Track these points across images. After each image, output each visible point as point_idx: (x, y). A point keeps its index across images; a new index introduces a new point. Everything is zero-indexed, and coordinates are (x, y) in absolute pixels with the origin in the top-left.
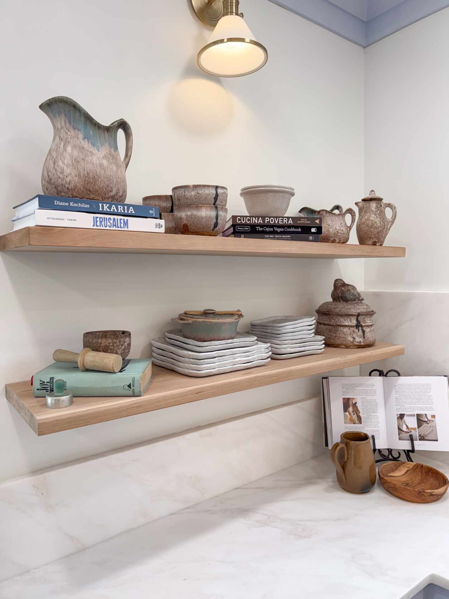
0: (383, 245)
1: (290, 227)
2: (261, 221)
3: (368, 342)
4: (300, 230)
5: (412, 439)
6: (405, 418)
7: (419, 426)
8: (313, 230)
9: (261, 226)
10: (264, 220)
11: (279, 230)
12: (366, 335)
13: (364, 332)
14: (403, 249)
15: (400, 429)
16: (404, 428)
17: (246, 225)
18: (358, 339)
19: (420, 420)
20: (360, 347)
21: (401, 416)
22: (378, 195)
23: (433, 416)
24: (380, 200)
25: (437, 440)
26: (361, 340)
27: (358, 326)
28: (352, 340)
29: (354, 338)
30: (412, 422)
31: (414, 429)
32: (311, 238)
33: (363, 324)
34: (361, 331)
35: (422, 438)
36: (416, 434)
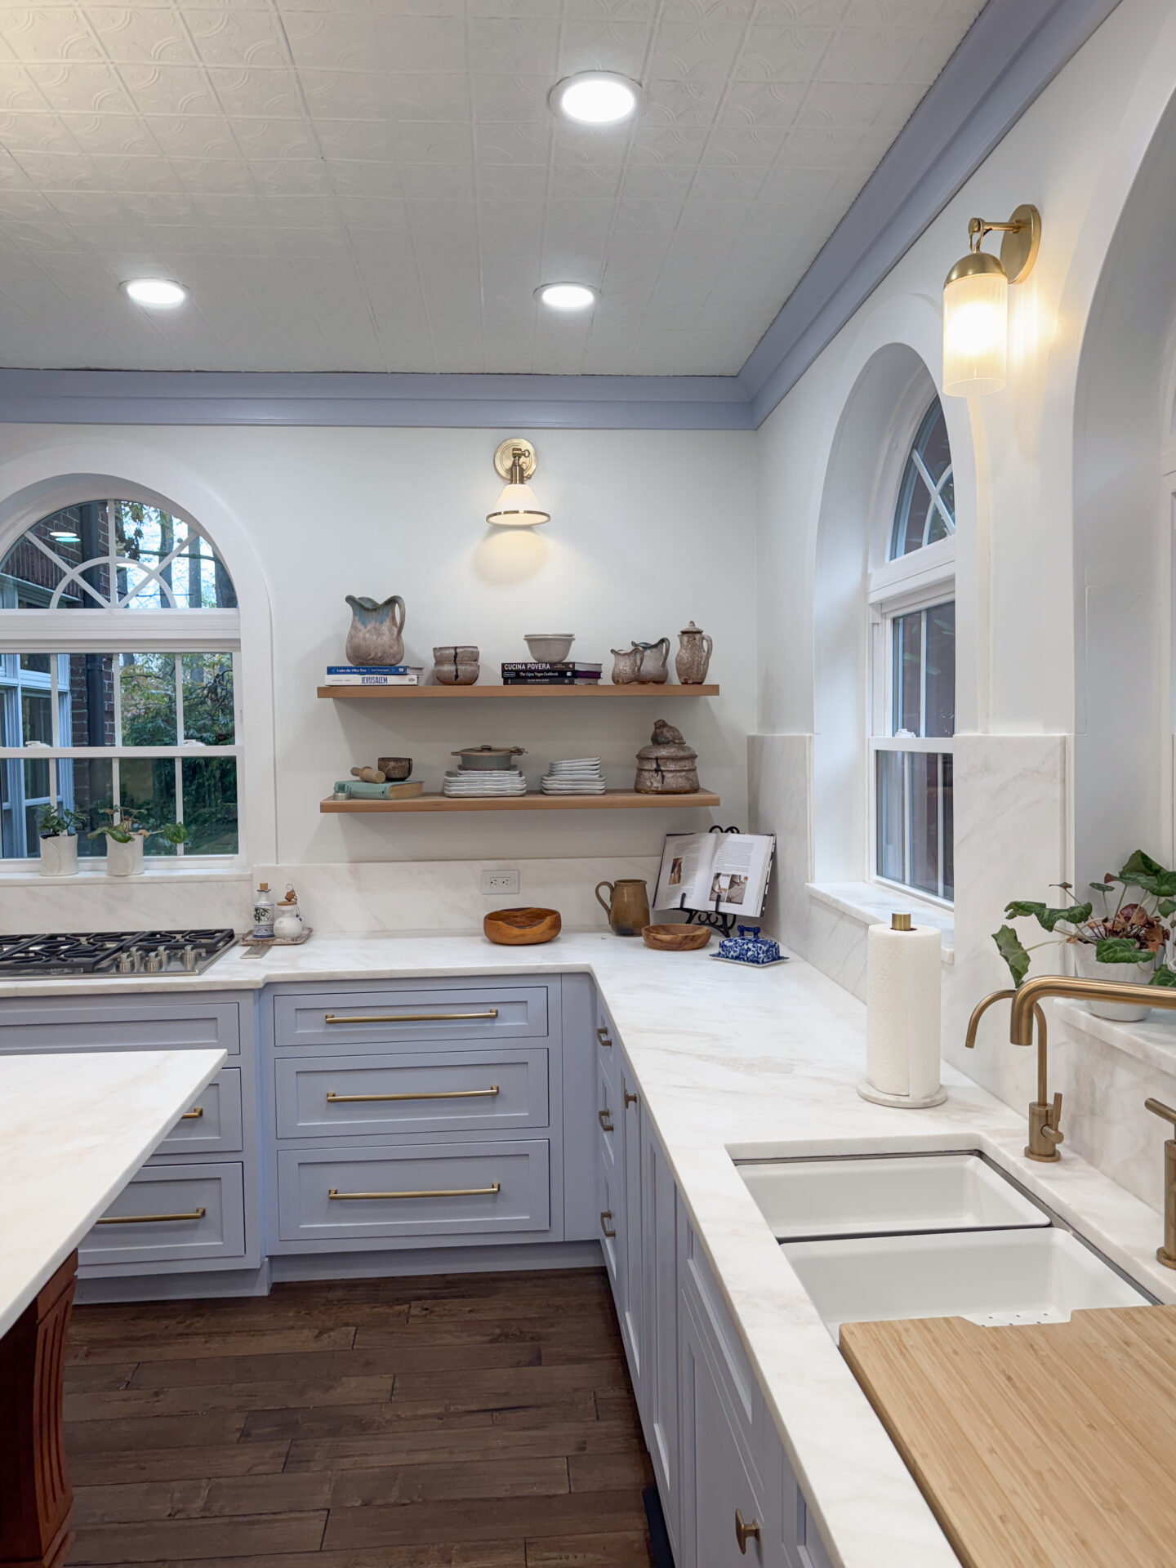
0: (704, 684)
1: (548, 671)
2: (524, 667)
3: (667, 788)
4: (557, 674)
5: (718, 900)
6: (721, 878)
7: (730, 887)
8: (569, 674)
9: (524, 671)
10: (526, 667)
11: (539, 675)
12: (666, 780)
13: (663, 777)
15: (713, 889)
16: (716, 889)
17: (512, 671)
18: (655, 785)
19: (734, 881)
20: (658, 793)
21: (718, 875)
22: (698, 626)
23: (746, 878)
24: (700, 632)
25: (741, 904)
26: (659, 785)
27: (657, 770)
28: (649, 784)
29: (652, 783)
30: (724, 883)
31: (725, 890)
32: (566, 681)
33: (663, 768)
34: (659, 778)
35: (729, 900)
36: (724, 895)
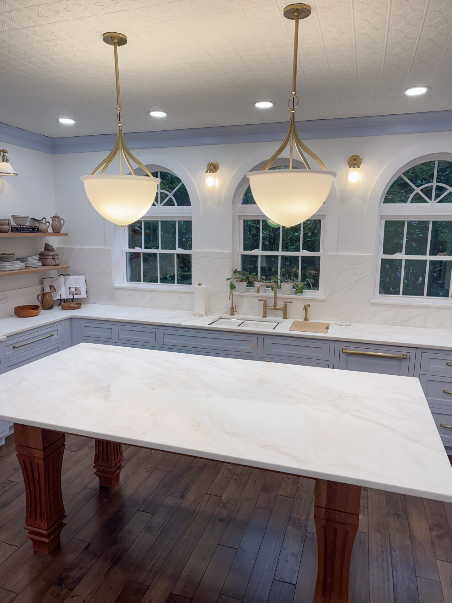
0: (61, 232)
1: (29, 228)
2: (20, 226)
3: (56, 264)
4: (32, 229)
5: (73, 295)
6: (71, 289)
7: (75, 290)
8: (36, 229)
9: (20, 228)
11: (25, 229)
12: (56, 261)
13: (55, 260)
14: (67, 234)
15: (69, 292)
16: (71, 292)
17: (15, 228)
18: (53, 263)
19: (76, 289)
20: (54, 265)
21: (70, 288)
22: (58, 215)
23: (80, 288)
24: (59, 217)
25: (81, 295)
26: (54, 263)
27: (53, 259)
28: (51, 263)
29: (52, 263)
30: (73, 290)
31: (74, 292)
32: (36, 232)
33: (55, 258)
34: (54, 260)
35: (76, 294)
36: (74, 293)
